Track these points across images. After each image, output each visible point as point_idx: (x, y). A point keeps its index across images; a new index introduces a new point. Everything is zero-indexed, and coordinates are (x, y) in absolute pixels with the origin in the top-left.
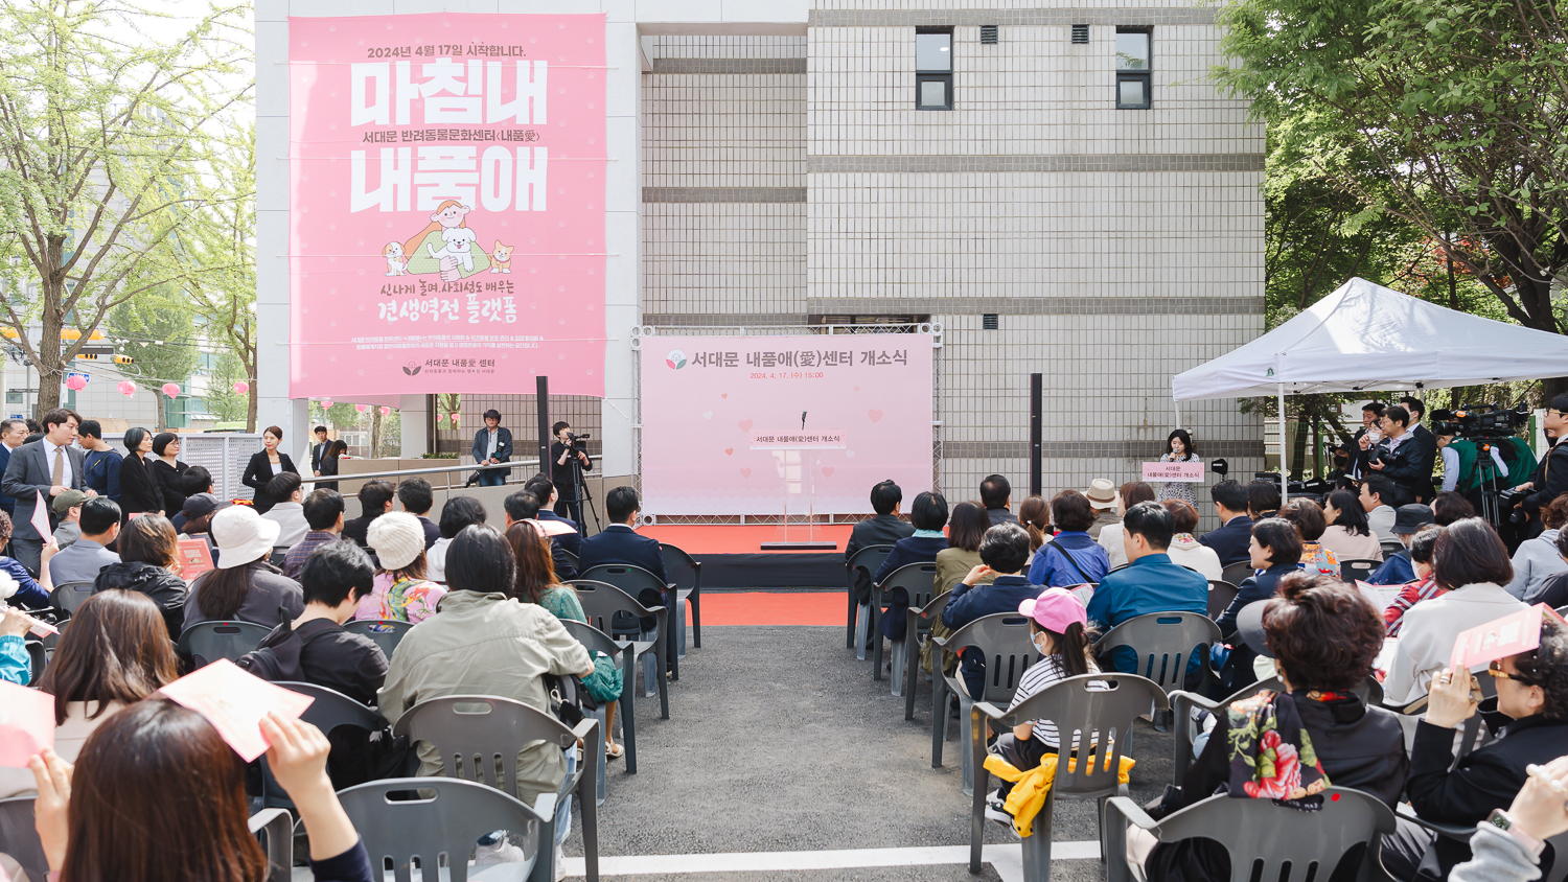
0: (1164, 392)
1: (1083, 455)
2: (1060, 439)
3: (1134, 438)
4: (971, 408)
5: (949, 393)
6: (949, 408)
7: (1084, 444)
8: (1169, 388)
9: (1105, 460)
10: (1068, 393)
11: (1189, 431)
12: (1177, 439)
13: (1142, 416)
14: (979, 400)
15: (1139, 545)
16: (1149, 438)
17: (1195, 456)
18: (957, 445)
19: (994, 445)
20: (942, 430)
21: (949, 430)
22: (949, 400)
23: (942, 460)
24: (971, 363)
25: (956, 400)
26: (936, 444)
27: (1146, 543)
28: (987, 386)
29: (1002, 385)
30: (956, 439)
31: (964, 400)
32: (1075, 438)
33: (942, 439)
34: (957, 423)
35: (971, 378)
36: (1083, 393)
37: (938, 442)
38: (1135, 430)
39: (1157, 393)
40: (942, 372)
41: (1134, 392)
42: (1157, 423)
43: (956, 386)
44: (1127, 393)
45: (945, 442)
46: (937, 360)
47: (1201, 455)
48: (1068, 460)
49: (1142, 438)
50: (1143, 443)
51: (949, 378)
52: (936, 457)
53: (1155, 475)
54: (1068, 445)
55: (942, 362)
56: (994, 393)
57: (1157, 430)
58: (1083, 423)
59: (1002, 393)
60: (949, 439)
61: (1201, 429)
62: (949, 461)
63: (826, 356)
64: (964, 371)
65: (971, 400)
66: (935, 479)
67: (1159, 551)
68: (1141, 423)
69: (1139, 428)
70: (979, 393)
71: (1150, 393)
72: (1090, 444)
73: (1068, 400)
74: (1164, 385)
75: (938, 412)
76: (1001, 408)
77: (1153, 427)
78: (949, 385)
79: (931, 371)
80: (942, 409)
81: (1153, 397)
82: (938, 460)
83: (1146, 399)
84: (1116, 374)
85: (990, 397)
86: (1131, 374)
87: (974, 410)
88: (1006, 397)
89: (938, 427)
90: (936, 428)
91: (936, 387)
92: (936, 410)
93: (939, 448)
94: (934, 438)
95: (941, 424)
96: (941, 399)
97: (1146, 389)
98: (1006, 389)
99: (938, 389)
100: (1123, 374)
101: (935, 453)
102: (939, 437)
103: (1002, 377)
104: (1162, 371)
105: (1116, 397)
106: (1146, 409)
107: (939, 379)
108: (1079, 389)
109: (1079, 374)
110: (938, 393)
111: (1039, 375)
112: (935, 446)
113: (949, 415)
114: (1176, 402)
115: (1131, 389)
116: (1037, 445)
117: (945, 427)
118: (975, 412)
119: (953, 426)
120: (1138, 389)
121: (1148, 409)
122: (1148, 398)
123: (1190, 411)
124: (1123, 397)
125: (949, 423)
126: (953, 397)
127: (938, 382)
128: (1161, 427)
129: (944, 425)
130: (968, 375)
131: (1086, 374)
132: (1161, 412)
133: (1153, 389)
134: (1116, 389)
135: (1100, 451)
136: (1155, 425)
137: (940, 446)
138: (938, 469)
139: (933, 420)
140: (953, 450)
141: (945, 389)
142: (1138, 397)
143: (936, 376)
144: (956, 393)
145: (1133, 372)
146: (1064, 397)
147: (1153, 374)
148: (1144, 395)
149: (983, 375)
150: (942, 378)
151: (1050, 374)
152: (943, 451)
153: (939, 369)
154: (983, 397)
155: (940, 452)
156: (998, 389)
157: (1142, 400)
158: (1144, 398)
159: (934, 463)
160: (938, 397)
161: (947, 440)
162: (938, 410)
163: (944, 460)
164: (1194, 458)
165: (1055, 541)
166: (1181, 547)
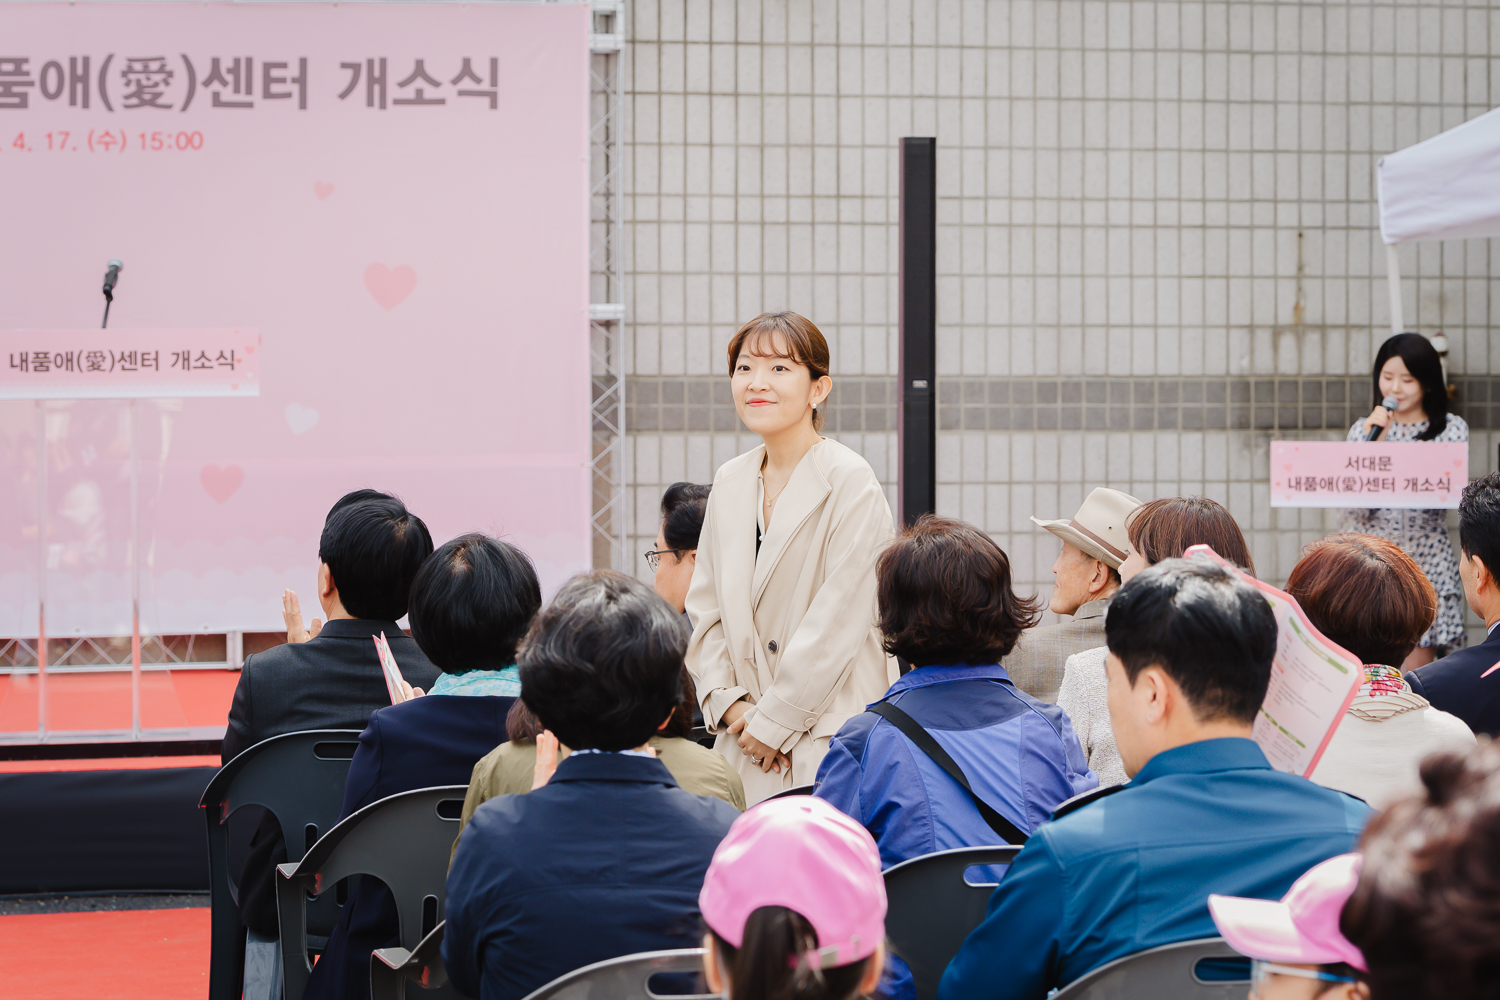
0: (1359, 214)
1: (1097, 424)
2: (1022, 367)
3: (1264, 364)
4: (723, 261)
5: (646, 209)
6: (646, 261)
7: (1099, 386)
8: (1373, 200)
9: (1168, 439)
10: (1046, 213)
11: (1438, 344)
12: (1395, 364)
13: (1287, 291)
14: (749, 235)
15: (1158, 709)
16: (1312, 365)
17: (1456, 425)
18: (673, 389)
20: (621, 334)
21: (647, 338)
22: (646, 234)
23: (621, 442)
24: (723, 106)
25: (672, 234)
26: (602, 384)
27: (1182, 703)
28: (774, 184)
29: (825, 184)
30: (673, 366)
31: (698, 234)
32: (1072, 366)
33: (621, 369)
34: (673, 312)
35: (723, 157)
36: (1094, 213)
37: (610, 379)
38: (1264, 338)
39: (1336, 215)
40: (621, 135)
41: (1264, 214)
42: (1335, 316)
43: (672, 183)
44: (1240, 214)
45: (633, 380)
46: (603, 93)
47: (1475, 423)
48: (1047, 439)
49: (1287, 366)
50: (1290, 384)
51: (646, 156)
52: (602, 429)
53: (1311, 484)
54: (1047, 390)
55: (621, 103)
56: (800, 210)
57: (1336, 338)
58: (1096, 315)
59: (825, 210)
60: (647, 366)
61: (1476, 338)
62: (648, 443)
63: (215, 74)
64: (698, 133)
65: (723, 235)
66: (597, 504)
67: (1225, 729)
68: (1286, 317)
69: (1277, 331)
70: (749, 209)
71: (1312, 215)
72: (1119, 387)
73: (1046, 237)
74: (1359, 190)
75: (609, 272)
76: (826, 262)
77: (1323, 328)
78: (646, 182)
79: (584, 132)
80: (621, 264)
81: (1323, 228)
82: (608, 439)
83: (1300, 235)
84: (1204, 151)
85: (788, 223)
86: (1252, 152)
87: (731, 268)
88: (838, 223)
89: (608, 324)
90: (602, 330)
91: (601, 187)
92: (602, 267)
93: (612, 400)
94: (594, 365)
95: (620, 316)
96: (619, 228)
97: (1299, 201)
98: (838, 196)
99: (608, 195)
100: (1227, 151)
101: (600, 417)
102: (613, 361)
103: (825, 156)
104: (1348, 144)
105: (1203, 227)
106: (1300, 268)
107: (612, 158)
108: (1084, 199)
109: (1083, 149)
110: (608, 208)
111: (928, 142)
112: (596, 393)
113: (646, 284)
114: (1394, 245)
115: (1253, 201)
116: (920, 384)
117: (633, 325)
118: (736, 274)
119: (660, 324)
120: (1275, 201)
121: (1307, 271)
122: (1306, 233)
123: (1442, 277)
124: (1228, 227)
125: (646, 312)
126: (659, 222)
127: (608, 171)
128: (1347, 327)
129: (631, 320)
130: (711, 145)
131: (1107, 150)
132: (1347, 277)
133: (1324, 202)
134: (1204, 201)
135: (1152, 409)
136: (1329, 321)
137: (616, 392)
138: (608, 473)
139: (593, 300)
140: (660, 406)
141: (634, 195)
142: (1275, 227)
143: (602, 148)
144: (673, 209)
145: (1257, 146)
146: (1034, 226)
147: (1323, 152)
148: (1294, 222)
149: (762, 147)
150: (621, 156)
151: (986, 148)
152: (628, 410)
153: (611, 125)
154: (763, 224)
155: (615, 411)
156: (813, 196)
157: (1287, 239)
158: (1295, 233)
159: (596, 449)
160: (608, 222)
161: (640, 371)
162: (608, 268)
163: (631, 439)
164: (1454, 429)
165: (893, 701)
166: (1358, 710)
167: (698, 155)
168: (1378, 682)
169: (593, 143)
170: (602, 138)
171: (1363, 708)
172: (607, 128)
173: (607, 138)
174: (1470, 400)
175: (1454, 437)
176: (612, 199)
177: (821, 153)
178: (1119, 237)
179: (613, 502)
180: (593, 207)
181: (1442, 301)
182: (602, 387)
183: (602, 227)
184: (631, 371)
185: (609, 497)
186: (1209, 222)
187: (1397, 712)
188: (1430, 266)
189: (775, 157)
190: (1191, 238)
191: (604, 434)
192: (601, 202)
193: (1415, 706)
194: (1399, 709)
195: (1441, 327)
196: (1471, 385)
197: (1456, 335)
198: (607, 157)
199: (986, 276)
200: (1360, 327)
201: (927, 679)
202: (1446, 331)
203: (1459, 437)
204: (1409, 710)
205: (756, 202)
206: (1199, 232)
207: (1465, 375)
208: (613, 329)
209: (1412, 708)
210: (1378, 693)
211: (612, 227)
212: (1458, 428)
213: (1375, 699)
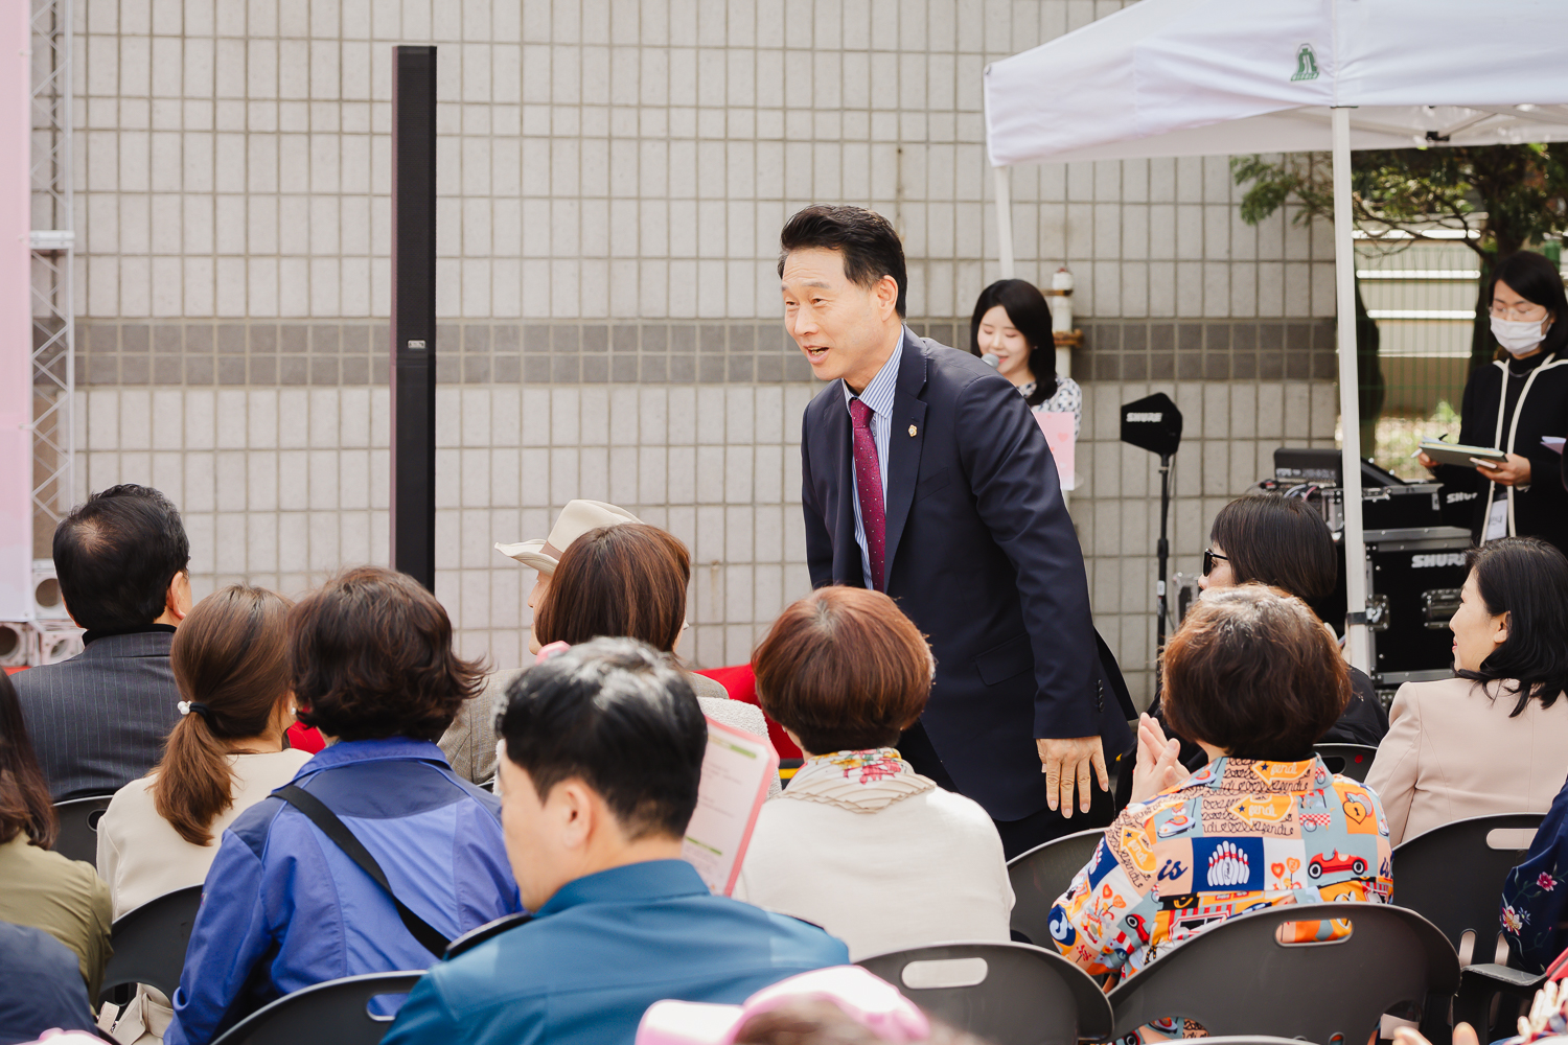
0: (969, 126)
1: (656, 375)
2: (566, 307)
4: (199, 177)
5: (102, 114)
6: (102, 177)
7: (658, 331)
9: (741, 394)
10: (595, 122)
12: (997, 316)
14: (231, 146)
15: (580, 827)
17: (1067, 389)
18: (136, 334)
19: (294, 334)
20: (70, 268)
21: (103, 271)
22: (102, 146)
23: (70, 398)
25: (134, 144)
26: (44, 330)
28: (263, 86)
29: (325, 85)
30: (135, 306)
31: (166, 145)
32: (625, 306)
33: (70, 310)
34: (135, 240)
35: (199, 52)
36: (653, 123)
37: (56, 322)
39: (942, 128)
41: (856, 125)
43: (135, 83)
44: (828, 125)
45: (84, 324)
48: (595, 395)
51: (102, 50)
52: (45, 381)
54: (595, 335)
56: (293, 116)
57: (942, 273)
58: (654, 245)
59: (325, 117)
60: (103, 307)
62: (104, 400)
64: (167, 22)
65: (199, 146)
66: (39, 475)
70: (230, 116)
71: (913, 128)
72: (682, 332)
73: (594, 152)
74: (969, 98)
75: (55, 191)
76: (325, 181)
77: (926, 261)
78: (102, 81)
80: (68, 183)
81: (927, 142)
82: (55, 395)
83: (900, 151)
84: (785, 49)
85: (279, 133)
86: (843, 51)
87: (208, 187)
88: (340, 133)
89: (54, 255)
90: (47, 262)
91: (45, 86)
92: (48, 185)
93: (59, 348)
94: (35, 303)
95: (68, 245)
96: (67, 139)
97: (899, 110)
98: (341, 101)
99: (54, 96)
100: (812, 50)
101: (44, 369)
102: (60, 300)
103: (324, 52)
104: (957, 43)
105: (784, 140)
106: (899, 191)
107: (59, 52)
108: (640, 106)
109: (640, 47)
110: (54, 113)
111: (427, 52)
112: (38, 338)
113: (102, 206)
114: (1002, 168)
115: (843, 110)
116: (416, 344)
117: (86, 255)
118: (214, 195)
119: (119, 255)
120: (870, 111)
121: (907, 194)
122: (905, 148)
123: (1067, 202)
124: (813, 141)
125: (102, 240)
126: (118, 130)
127: (54, 68)
128: (955, 261)
129: (82, 250)
130: (183, 37)
131: (668, 47)
132: (954, 202)
133: (927, 112)
134: (785, 109)
135: (722, 358)
136: (933, 254)
137: (64, 337)
138: (54, 437)
139: (33, 227)
140: (119, 354)
141: (87, 97)
142: (869, 142)
143: (47, 39)
144: (135, 114)
145: (848, 46)
146: (580, 138)
147: (927, 52)
148: (893, 137)
149: (246, 40)
150: (69, 47)
151: (522, 44)
152: (78, 360)
153: (58, 11)
154: (247, 133)
155: (63, 361)
156: (309, 100)
157: (883, 155)
158: (894, 148)
159: (38, 408)
160: (55, 129)
161: (93, 313)
162: (54, 186)
163: (82, 395)
164: (1065, 393)
165: (301, 784)
166: (847, 801)
167: (168, 49)
168: (870, 767)
169: (34, 33)
170: (48, 27)
171: (852, 799)
172: (54, 15)
173: (54, 26)
174: (1100, 347)
175: (1065, 404)
176: (59, 101)
177: (319, 48)
178: (682, 153)
179: (59, 473)
180: (34, 111)
181: (1067, 229)
182: (47, 331)
183: (47, 136)
184: (82, 312)
185: (55, 466)
186: (790, 135)
187: (893, 799)
188: (1053, 189)
189: (263, 53)
190: (770, 154)
191: (50, 388)
192: (45, 106)
193: (915, 790)
194: (895, 795)
195: (1065, 261)
196: (1099, 327)
197: (1082, 270)
198: (54, 51)
199: (522, 197)
200: (971, 261)
201: (343, 757)
202: (1072, 266)
203: (1070, 404)
204: (908, 795)
205: (240, 107)
206: (779, 147)
207: (1093, 317)
208: (60, 260)
209: (913, 793)
210: (870, 778)
211: (59, 135)
212: (1070, 393)
213: (867, 786)
